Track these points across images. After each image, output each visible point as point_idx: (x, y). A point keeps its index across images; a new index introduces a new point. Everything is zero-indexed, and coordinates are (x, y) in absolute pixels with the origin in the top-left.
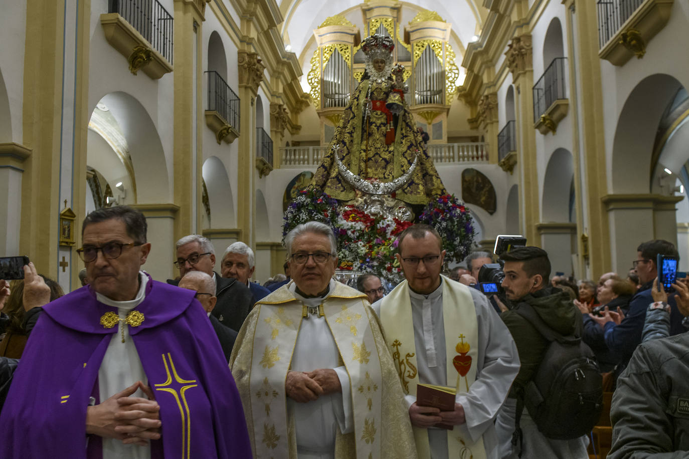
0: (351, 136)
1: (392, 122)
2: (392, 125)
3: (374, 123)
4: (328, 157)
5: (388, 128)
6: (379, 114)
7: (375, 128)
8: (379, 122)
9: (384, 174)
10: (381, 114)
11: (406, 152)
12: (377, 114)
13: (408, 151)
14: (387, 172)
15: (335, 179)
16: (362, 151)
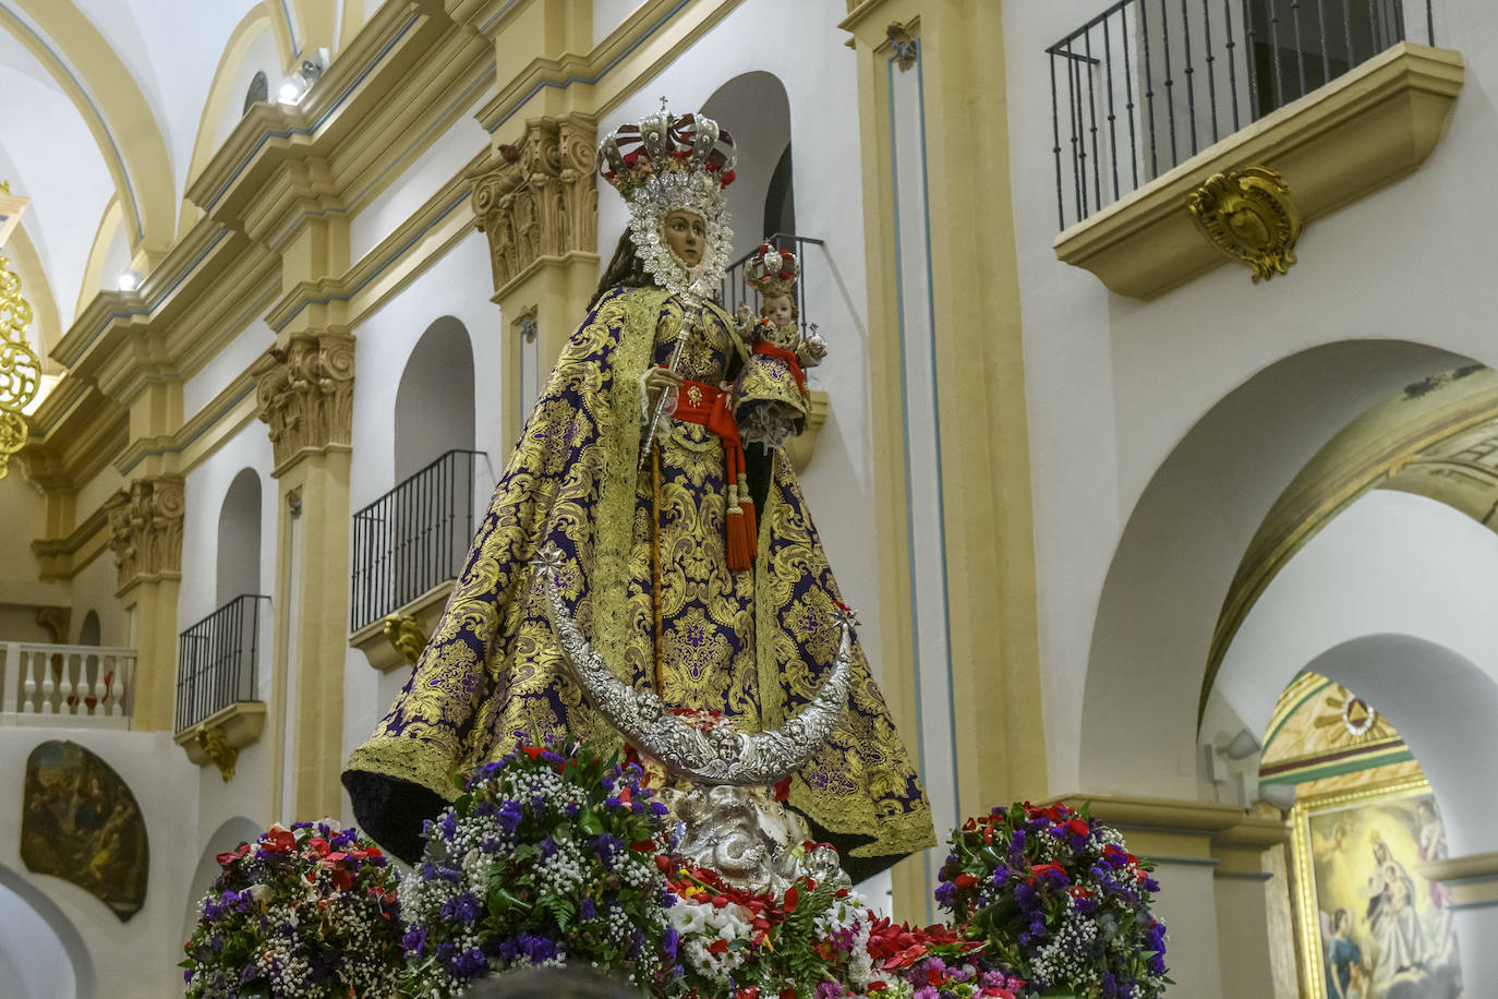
0: (591, 518)
1: (743, 476)
2: (745, 488)
3: (680, 471)
4: (487, 597)
5: (733, 498)
6: (697, 436)
7: (688, 495)
8: (698, 471)
9: (725, 695)
10: (704, 440)
11: (788, 607)
12: (688, 437)
13: (797, 604)
14: (736, 689)
15: (545, 702)
16: (635, 587)
